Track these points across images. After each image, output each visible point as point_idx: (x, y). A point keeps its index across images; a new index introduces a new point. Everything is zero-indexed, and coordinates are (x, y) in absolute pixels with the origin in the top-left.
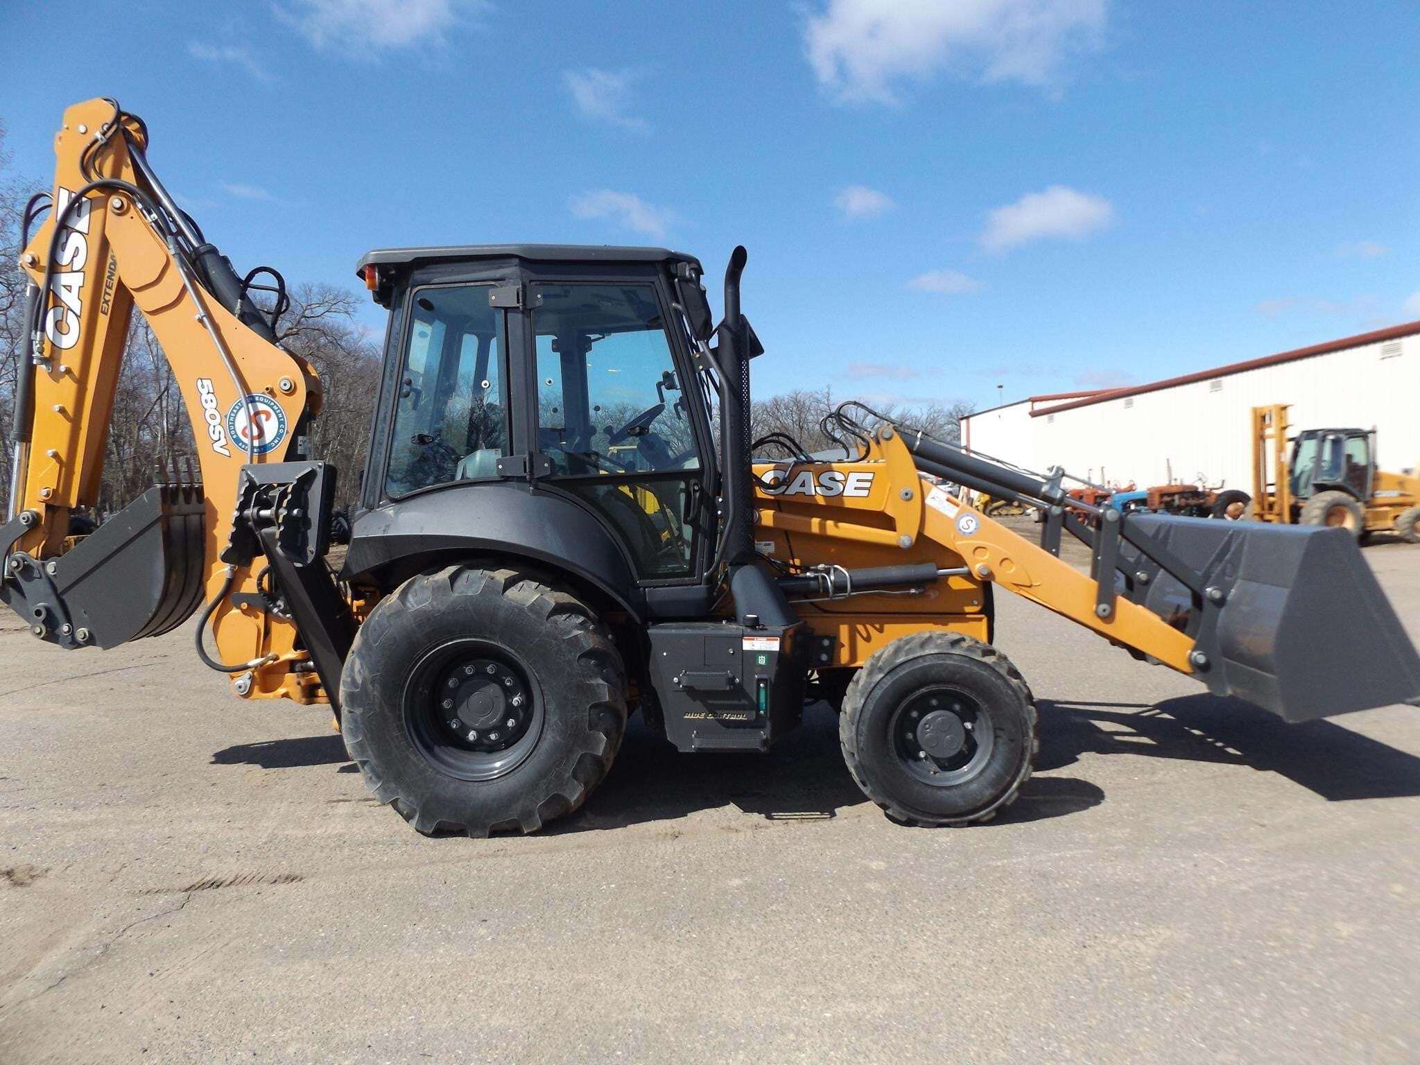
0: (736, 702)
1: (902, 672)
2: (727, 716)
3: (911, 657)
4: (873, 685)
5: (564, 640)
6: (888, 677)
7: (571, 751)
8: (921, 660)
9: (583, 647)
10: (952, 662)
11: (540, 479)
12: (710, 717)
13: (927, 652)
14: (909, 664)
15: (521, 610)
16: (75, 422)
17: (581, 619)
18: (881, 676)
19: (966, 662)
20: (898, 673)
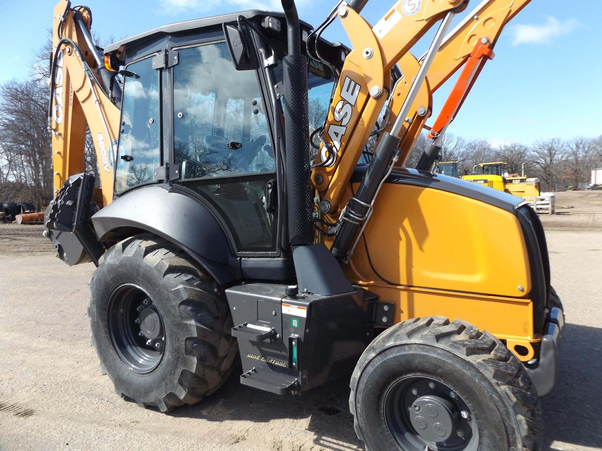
0: (279, 352)
1: (391, 355)
2: (273, 361)
3: (398, 343)
4: (367, 362)
5: (171, 292)
6: (379, 357)
7: (176, 367)
8: (407, 347)
9: (182, 297)
10: (435, 355)
11: (173, 182)
12: (263, 360)
13: (413, 341)
14: (396, 349)
15: (151, 268)
16: (64, 158)
17: (190, 277)
18: (373, 355)
19: (449, 358)
20: (386, 356)
